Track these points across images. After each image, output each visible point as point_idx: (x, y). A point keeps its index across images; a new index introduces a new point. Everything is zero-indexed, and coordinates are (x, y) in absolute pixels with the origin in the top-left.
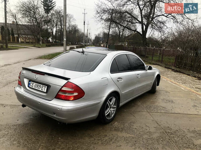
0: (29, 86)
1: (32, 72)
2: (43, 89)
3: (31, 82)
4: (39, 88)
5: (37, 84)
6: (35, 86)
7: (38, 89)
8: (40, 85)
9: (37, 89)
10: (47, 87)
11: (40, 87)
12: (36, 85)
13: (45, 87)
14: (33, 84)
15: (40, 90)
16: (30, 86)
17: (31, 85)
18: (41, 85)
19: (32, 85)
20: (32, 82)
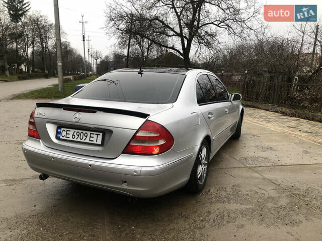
0: (57, 138)
1: (64, 109)
2: (94, 139)
3: (62, 129)
4: (84, 137)
5: (77, 131)
6: (73, 135)
7: (83, 141)
8: (84, 132)
9: (79, 140)
10: (101, 134)
11: (86, 136)
12: (75, 134)
13: (98, 135)
14: (68, 132)
15: (87, 141)
16: (61, 137)
17: (64, 133)
18: (89, 133)
19: (67, 134)
20: (66, 129)
